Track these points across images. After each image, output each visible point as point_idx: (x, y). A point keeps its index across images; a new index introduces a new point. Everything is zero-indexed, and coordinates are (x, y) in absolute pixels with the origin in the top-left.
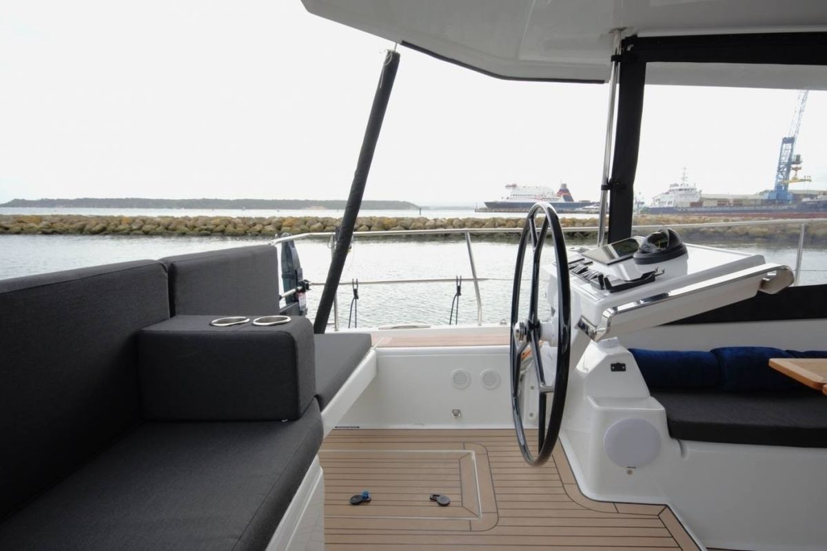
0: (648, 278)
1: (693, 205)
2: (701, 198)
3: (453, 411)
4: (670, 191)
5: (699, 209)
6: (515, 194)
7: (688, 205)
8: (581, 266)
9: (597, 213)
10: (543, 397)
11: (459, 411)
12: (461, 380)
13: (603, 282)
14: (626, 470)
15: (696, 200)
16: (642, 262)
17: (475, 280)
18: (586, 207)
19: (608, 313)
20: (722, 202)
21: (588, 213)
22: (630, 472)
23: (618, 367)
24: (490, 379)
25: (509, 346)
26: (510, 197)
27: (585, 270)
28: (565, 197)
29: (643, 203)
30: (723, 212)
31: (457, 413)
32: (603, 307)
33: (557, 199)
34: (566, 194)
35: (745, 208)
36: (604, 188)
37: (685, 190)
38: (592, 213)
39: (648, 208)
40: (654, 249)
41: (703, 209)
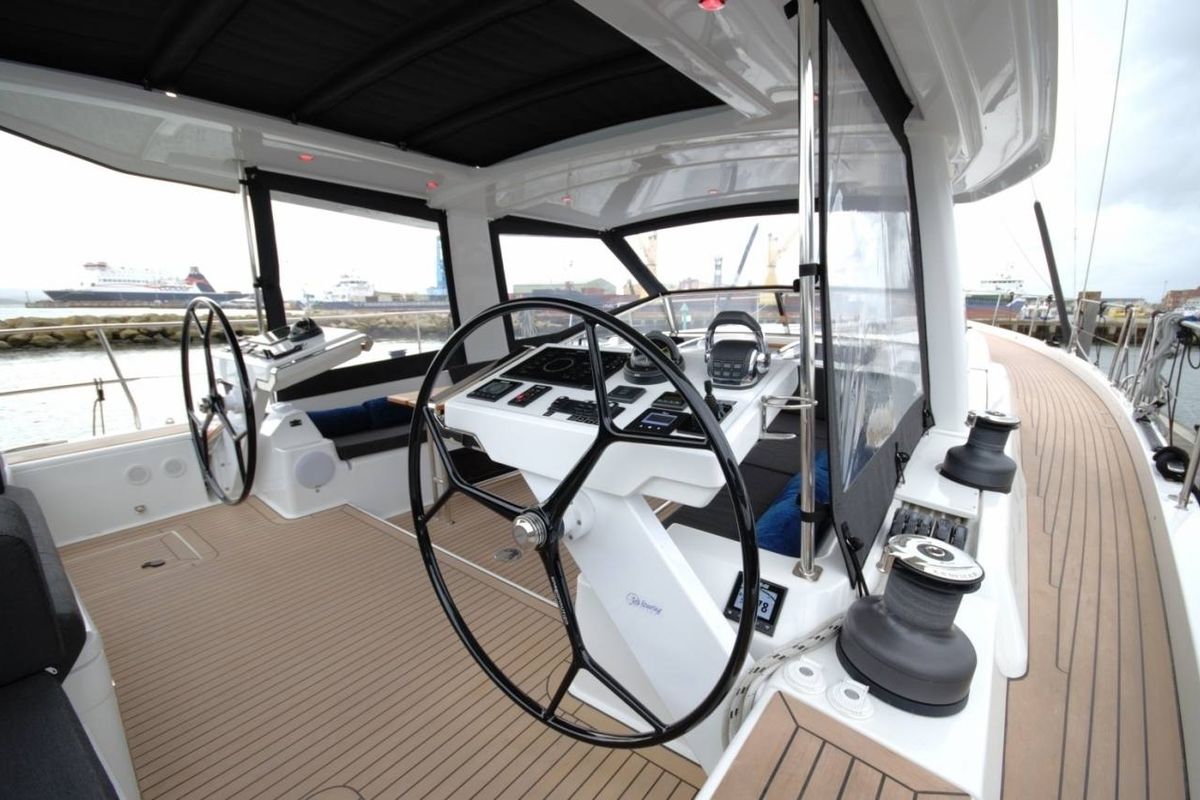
0: (298, 349)
1: (369, 299)
2: (375, 293)
3: (136, 508)
4: (342, 282)
5: (375, 304)
6: (107, 278)
7: (363, 300)
8: (249, 348)
9: (253, 308)
10: (237, 444)
11: (143, 507)
12: (137, 475)
13: (268, 355)
14: (314, 490)
15: (370, 294)
16: (294, 340)
17: (123, 381)
18: (237, 300)
19: (274, 370)
20: (396, 297)
21: (240, 308)
22: (318, 491)
23: (296, 423)
24: (174, 468)
25: (190, 433)
26: (96, 282)
27: (252, 350)
28: (200, 286)
29: (313, 296)
30: (399, 307)
31: (141, 510)
32: (270, 368)
33: (188, 289)
34: (200, 281)
35: (419, 304)
36: (256, 286)
37: (358, 282)
38: (247, 308)
39: (321, 303)
40: (302, 331)
41: (379, 304)
